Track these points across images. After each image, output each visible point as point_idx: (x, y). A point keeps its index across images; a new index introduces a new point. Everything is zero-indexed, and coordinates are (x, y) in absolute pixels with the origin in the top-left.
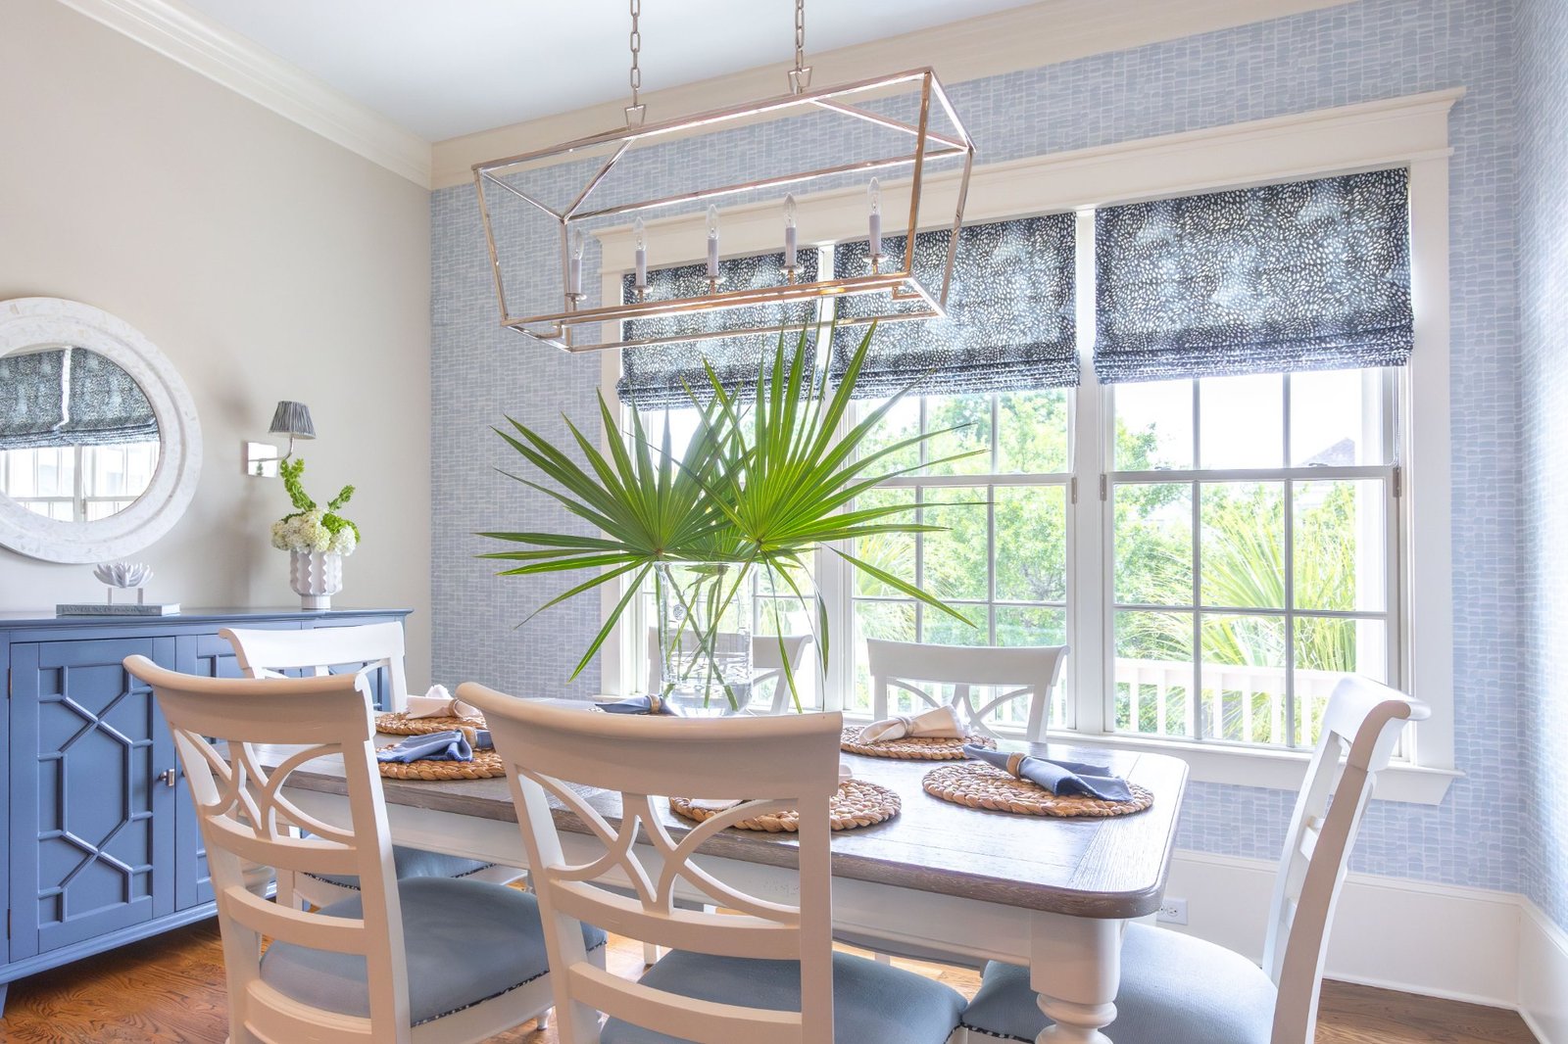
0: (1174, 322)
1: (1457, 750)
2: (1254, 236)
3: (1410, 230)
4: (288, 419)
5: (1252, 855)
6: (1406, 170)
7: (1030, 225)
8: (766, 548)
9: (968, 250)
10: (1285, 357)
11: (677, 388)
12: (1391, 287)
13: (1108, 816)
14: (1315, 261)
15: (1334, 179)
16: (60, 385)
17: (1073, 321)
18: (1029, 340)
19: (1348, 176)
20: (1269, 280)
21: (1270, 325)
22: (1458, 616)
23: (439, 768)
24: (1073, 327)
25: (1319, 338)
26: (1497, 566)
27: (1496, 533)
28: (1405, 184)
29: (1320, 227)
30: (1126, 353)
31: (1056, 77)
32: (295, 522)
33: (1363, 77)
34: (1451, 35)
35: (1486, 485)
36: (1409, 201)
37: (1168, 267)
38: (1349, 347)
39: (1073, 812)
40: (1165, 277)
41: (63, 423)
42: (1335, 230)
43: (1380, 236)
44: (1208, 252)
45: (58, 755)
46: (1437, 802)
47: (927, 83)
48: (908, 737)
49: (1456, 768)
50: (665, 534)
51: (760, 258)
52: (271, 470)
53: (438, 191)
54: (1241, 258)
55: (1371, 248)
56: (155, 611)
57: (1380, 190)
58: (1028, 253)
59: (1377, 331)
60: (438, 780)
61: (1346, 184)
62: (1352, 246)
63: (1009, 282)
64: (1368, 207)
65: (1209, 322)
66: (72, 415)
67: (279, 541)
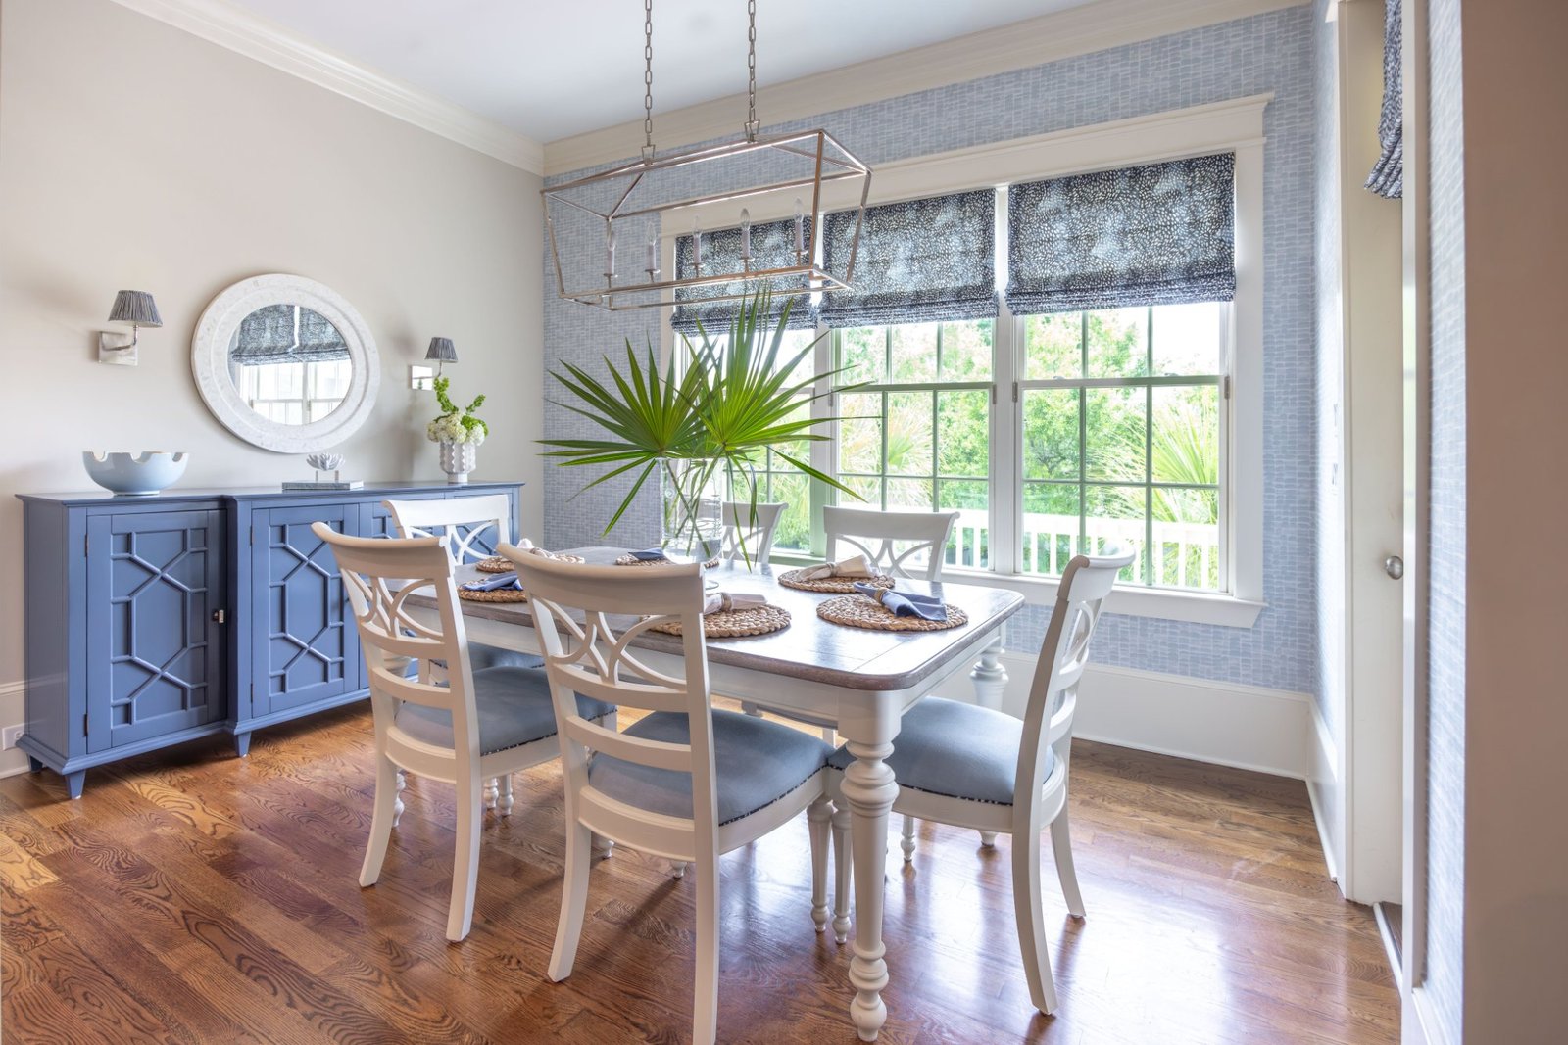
0: (1064, 269)
1: (1265, 588)
2: (1122, 205)
3: (1235, 199)
4: (439, 350)
5: (1117, 664)
6: (1233, 154)
7: (962, 199)
8: (728, 448)
9: (918, 218)
10: (1143, 296)
11: (713, 321)
12: (1220, 243)
13: (925, 631)
14: (1166, 223)
15: (1181, 162)
16: (292, 319)
17: (992, 269)
18: (961, 284)
19: (1191, 159)
20: (1133, 238)
21: (1132, 271)
22: (1268, 489)
23: (505, 595)
24: (992, 274)
25: (1166, 281)
26: (1297, 451)
27: (1297, 426)
28: (1232, 164)
29: (1170, 197)
30: (1028, 293)
31: (982, 88)
32: (442, 422)
33: (1202, 84)
34: (1266, 52)
35: (1289, 390)
36: (1235, 177)
37: (1061, 229)
38: (1188, 288)
39: (901, 627)
40: (1058, 236)
41: (295, 347)
42: (1181, 200)
43: (1213, 205)
44: (1089, 217)
45: (282, 583)
46: (1250, 626)
47: (821, 140)
48: (833, 577)
49: (1264, 601)
50: (668, 439)
51: (772, 225)
52: (428, 385)
53: (549, 178)
54: (1113, 222)
55: (1206, 213)
56: (345, 487)
57: (1214, 169)
58: (960, 219)
59: (1209, 276)
60: (504, 602)
61: (1189, 165)
62: (1192, 212)
63: (947, 241)
64: (1205, 182)
65: (1089, 270)
66: (300, 340)
67: (433, 436)
